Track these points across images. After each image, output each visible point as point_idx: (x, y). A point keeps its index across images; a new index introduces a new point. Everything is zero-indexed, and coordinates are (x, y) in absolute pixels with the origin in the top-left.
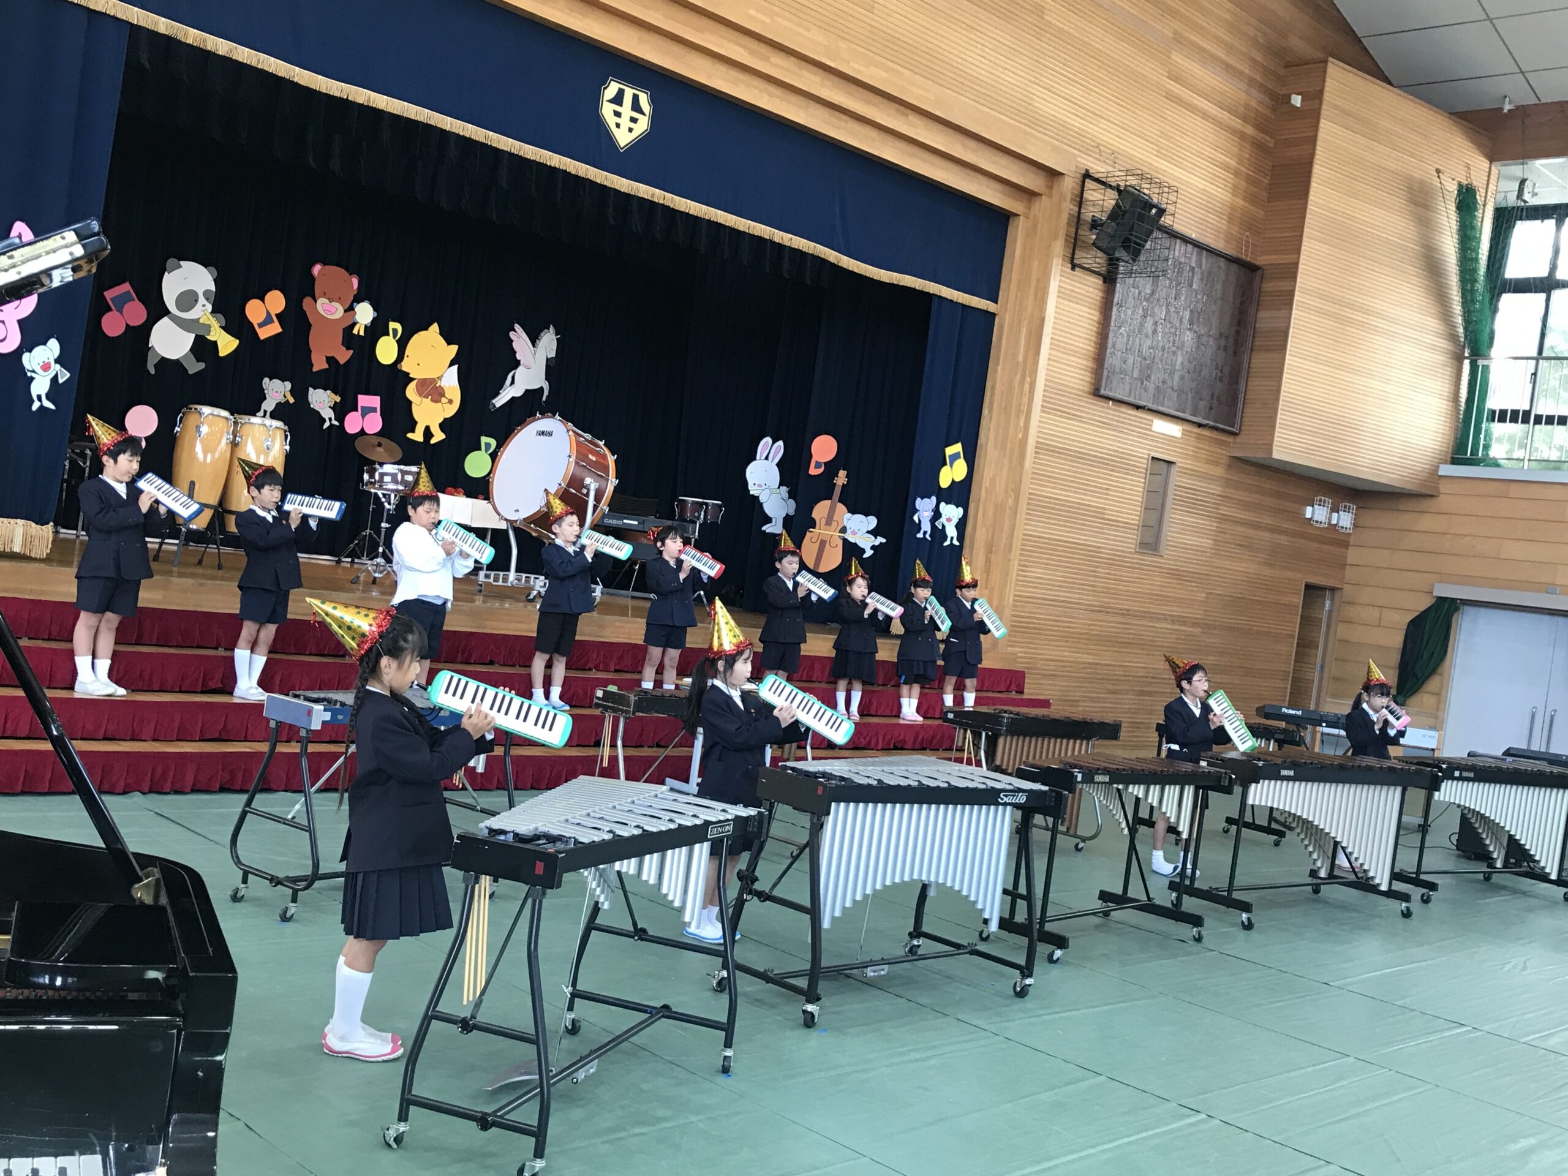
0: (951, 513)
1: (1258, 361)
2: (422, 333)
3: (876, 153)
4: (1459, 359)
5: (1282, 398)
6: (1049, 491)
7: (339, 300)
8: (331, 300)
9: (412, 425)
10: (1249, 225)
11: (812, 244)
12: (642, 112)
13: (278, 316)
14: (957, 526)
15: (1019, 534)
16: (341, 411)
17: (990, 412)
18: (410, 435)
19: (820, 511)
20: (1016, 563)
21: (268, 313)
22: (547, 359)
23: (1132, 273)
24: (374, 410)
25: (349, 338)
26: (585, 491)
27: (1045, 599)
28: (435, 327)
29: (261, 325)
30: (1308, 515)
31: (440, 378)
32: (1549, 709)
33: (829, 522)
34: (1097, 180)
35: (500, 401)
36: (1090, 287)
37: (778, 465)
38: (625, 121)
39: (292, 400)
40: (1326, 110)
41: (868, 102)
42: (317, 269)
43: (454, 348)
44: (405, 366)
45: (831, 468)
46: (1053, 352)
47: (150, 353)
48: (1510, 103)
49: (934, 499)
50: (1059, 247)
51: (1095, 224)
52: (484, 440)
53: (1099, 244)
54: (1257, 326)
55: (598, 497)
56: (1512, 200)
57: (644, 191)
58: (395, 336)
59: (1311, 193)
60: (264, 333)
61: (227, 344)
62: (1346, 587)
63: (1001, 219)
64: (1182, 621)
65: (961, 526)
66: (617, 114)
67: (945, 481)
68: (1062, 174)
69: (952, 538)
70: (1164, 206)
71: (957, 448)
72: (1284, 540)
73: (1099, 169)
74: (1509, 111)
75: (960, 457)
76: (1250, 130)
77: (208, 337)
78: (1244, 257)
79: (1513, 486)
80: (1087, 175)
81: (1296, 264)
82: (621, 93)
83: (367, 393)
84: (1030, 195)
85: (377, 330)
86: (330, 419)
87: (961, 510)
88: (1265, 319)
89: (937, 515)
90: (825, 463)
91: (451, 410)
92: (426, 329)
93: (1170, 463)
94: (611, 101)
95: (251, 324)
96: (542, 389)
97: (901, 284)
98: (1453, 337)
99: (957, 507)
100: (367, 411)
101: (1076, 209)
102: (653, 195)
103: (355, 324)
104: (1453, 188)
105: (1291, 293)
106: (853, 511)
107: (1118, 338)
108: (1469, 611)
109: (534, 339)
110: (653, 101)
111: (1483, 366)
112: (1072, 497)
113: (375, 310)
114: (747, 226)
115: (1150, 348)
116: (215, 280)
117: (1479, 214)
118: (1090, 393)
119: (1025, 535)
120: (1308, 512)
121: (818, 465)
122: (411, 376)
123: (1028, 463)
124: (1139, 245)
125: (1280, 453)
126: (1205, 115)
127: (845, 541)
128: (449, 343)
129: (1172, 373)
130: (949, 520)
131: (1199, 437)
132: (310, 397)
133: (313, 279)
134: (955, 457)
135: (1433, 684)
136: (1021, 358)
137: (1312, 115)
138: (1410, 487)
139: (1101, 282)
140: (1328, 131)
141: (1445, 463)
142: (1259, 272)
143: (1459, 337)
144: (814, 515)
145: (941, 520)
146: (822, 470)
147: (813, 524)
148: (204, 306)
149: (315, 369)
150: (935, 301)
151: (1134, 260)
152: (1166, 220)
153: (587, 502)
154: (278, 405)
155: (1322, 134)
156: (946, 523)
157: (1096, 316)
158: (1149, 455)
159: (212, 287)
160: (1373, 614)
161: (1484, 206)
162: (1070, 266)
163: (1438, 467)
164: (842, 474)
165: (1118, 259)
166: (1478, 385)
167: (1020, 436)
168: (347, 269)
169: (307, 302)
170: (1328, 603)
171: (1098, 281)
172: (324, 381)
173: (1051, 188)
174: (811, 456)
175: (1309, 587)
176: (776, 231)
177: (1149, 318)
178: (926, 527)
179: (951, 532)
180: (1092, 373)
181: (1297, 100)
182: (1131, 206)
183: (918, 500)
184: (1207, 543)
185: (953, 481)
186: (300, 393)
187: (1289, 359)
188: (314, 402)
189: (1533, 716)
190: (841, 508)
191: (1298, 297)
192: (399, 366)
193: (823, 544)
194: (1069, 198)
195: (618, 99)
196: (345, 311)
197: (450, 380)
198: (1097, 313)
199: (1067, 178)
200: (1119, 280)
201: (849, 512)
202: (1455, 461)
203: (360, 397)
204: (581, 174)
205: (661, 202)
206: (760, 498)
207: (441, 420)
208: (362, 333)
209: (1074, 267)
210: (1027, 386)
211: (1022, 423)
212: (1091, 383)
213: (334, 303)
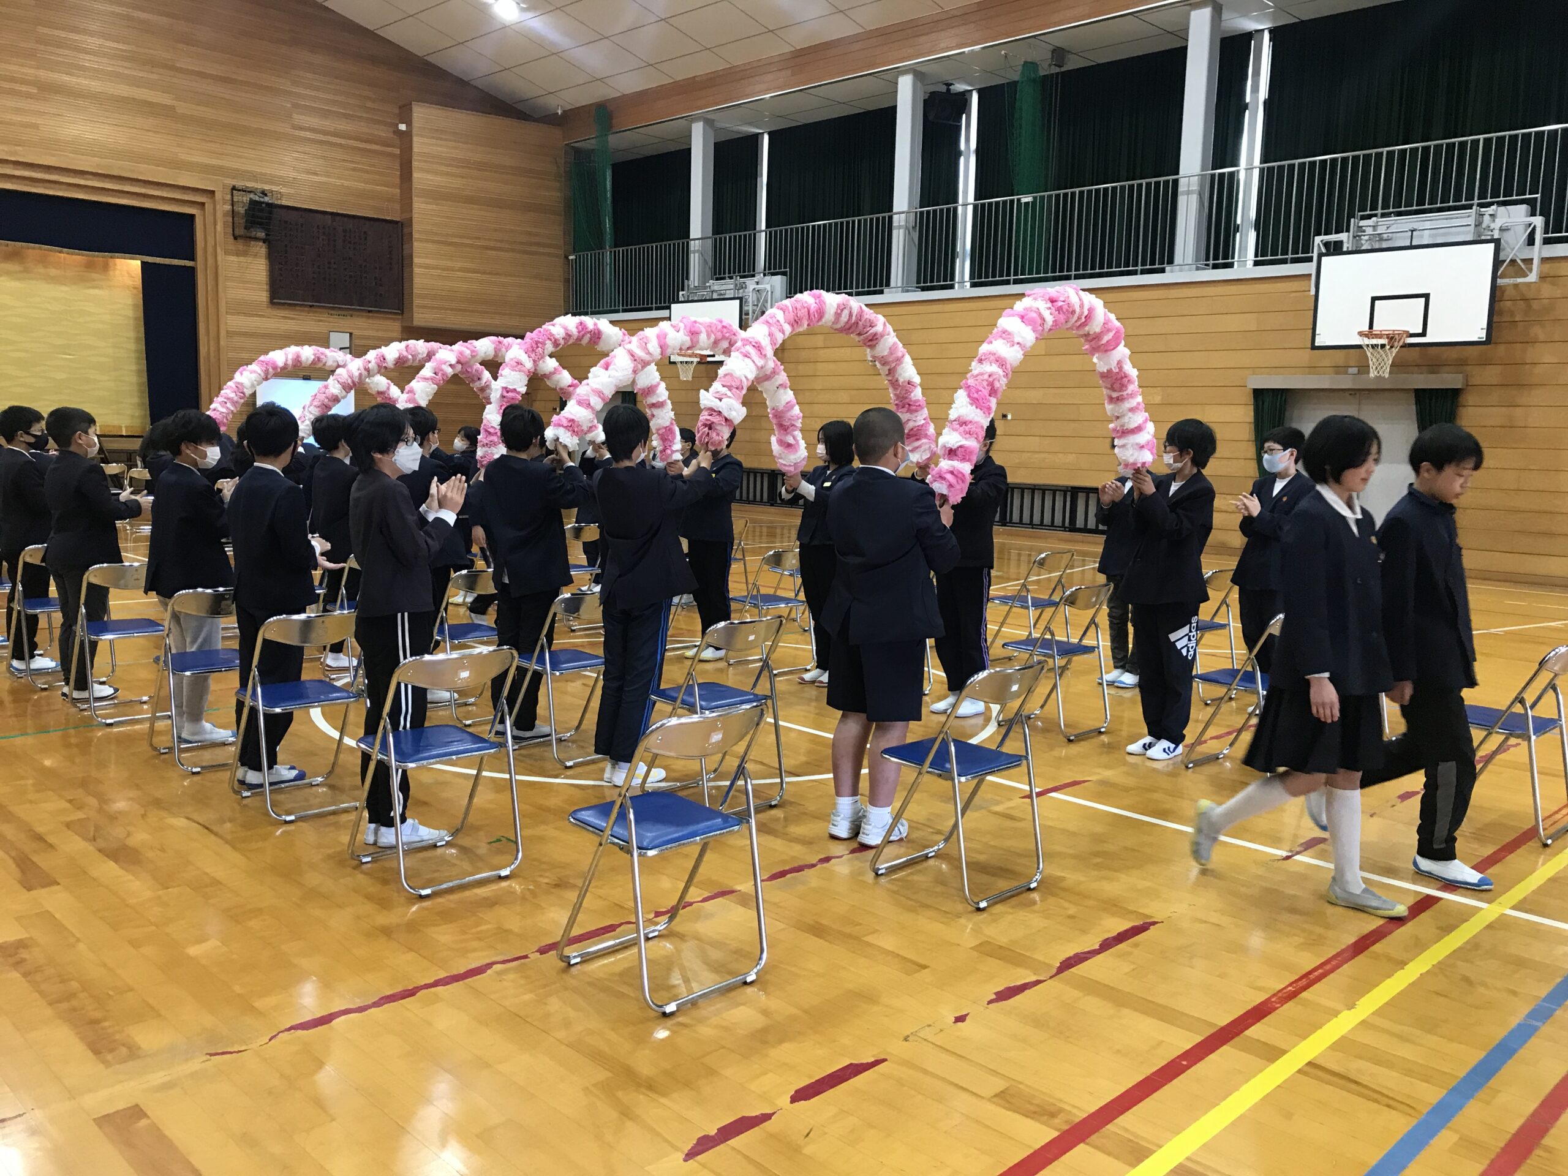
1: (405, 272)
5: (415, 292)
10: (387, 199)
34: (240, 190)
36: (257, 248)
40: (415, 131)
46: (229, 283)
48: (562, 109)
50: (220, 228)
51: (242, 214)
54: (404, 253)
59: (414, 178)
63: (189, 220)
68: (218, 192)
73: (239, 183)
76: (376, 147)
78: (384, 217)
80: (234, 188)
81: (411, 219)
84: (200, 205)
101: (230, 207)
105: (412, 234)
118: (271, 303)
126: (330, 145)
131: (370, 317)
137: (408, 136)
139: (261, 244)
140: (420, 143)
142: (400, 224)
158: (328, 330)
162: (233, 237)
167: (216, 328)
171: (259, 243)
173: (213, 200)
180: (266, 291)
181: (402, 127)
191: (415, 235)
194: (224, 202)
198: (263, 260)
199: (221, 193)
209: (236, 238)
210: (216, 302)
211: (216, 322)
212: (271, 298)
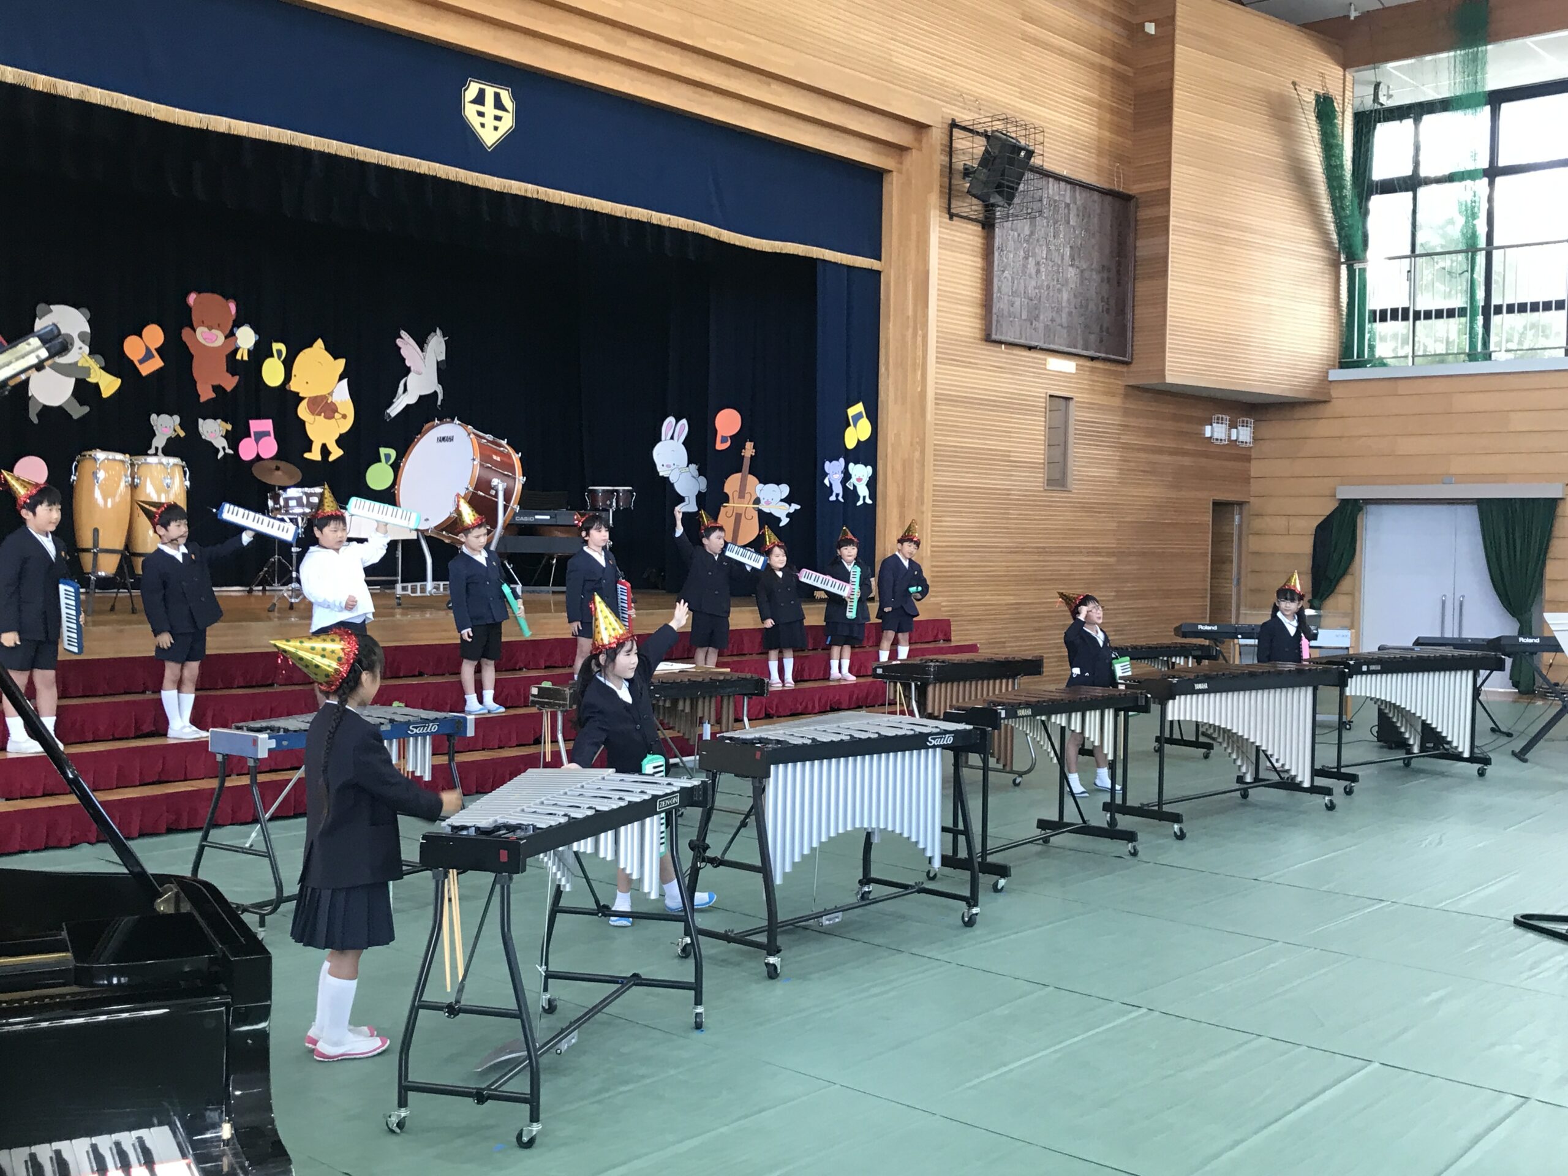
0: (860, 473)
1: (1143, 288)
2: (307, 351)
3: (743, 125)
4: (1335, 265)
5: (1168, 323)
6: (952, 441)
7: (219, 327)
8: (210, 328)
9: (308, 445)
10: (1119, 157)
11: (691, 222)
12: (504, 109)
13: (158, 350)
14: (868, 485)
15: (928, 487)
16: (234, 439)
17: (887, 369)
18: (307, 455)
19: (732, 484)
20: (930, 515)
21: (148, 349)
22: (438, 363)
23: (1008, 217)
24: (267, 434)
25: (233, 364)
26: (493, 492)
27: (962, 547)
28: (319, 344)
29: (141, 362)
30: (1208, 434)
31: (331, 394)
32: (1458, 596)
33: (742, 495)
34: (964, 129)
35: (394, 410)
36: (970, 235)
37: (684, 443)
38: (489, 120)
39: (182, 434)
40: (1179, 34)
41: (728, 76)
42: (192, 298)
43: (342, 362)
44: (294, 386)
45: (738, 440)
46: (941, 303)
47: (30, 402)
48: (1355, 10)
49: (842, 460)
50: (934, 199)
51: (967, 172)
52: (383, 451)
53: (974, 192)
54: (1137, 254)
55: (508, 498)
56: (1369, 104)
57: (516, 187)
58: (279, 358)
59: (1175, 118)
60: (145, 370)
61: (109, 385)
62: (1252, 500)
63: (875, 176)
64: (1096, 552)
65: (872, 484)
66: (481, 114)
67: (850, 442)
68: (929, 126)
69: (864, 498)
70: (1031, 148)
71: (859, 408)
72: (1187, 461)
73: (965, 117)
74: (1356, 18)
75: (862, 417)
76: (1108, 62)
77: (89, 380)
78: (1116, 188)
79: (1400, 382)
80: (954, 125)
81: (1167, 191)
82: (482, 93)
83: (258, 417)
84: (900, 150)
85: (261, 352)
86: (224, 449)
87: (869, 469)
88: (1144, 247)
89: (847, 476)
90: (731, 437)
91: (346, 425)
92: (311, 345)
93: (1067, 399)
94: (474, 102)
95: (132, 362)
96: (435, 393)
97: (784, 252)
98: (1327, 244)
99: (866, 466)
100: (260, 436)
101: (947, 159)
102: (526, 191)
103: (236, 350)
104: (1311, 98)
105: (1166, 219)
106: (764, 481)
107: (1003, 283)
108: (1371, 508)
109: (422, 343)
110: (515, 97)
111: (1359, 269)
112: (978, 444)
113: (256, 332)
114: (623, 211)
115: (1035, 288)
116: (88, 321)
117: (1338, 121)
118: (982, 340)
119: (934, 486)
120: (1208, 431)
121: (724, 439)
122: (301, 395)
123: (929, 417)
124: (1012, 188)
125: (1172, 377)
126: (1061, 52)
127: (760, 512)
128: (335, 358)
129: (1059, 311)
130: (859, 480)
131: (1093, 370)
132: (200, 428)
133: (189, 309)
134: (858, 417)
135: (1345, 584)
136: (910, 313)
137: (1167, 39)
138: (1303, 395)
139: (980, 229)
140: (1185, 55)
141: (1333, 367)
142: (1132, 203)
143: (1332, 243)
144: (726, 490)
145: (851, 481)
146: (728, 444)
147: (726, 499)
148: (80, 348)
149: (202, 400)
150: (819, 264)
151: (1009, 205)
152: (1036, 161)
153: (497, 503)
154: (169, 440)
155: (1178, 60)
156: (856, 483)
157: (978, 262)
158: (1046, 393)
159: (87, 329)
160: (1279, 523)
161: (1343, 113)
162: (948, 216)
163: (1327, 373)
164: (749, 445)
165: (993, 205)
166: (1357, 288)
167: (919, 389)
168: (223, 296)
169: (186, 333)
170: (1237, 518)
171: (977, 228)
172: (212, 411)
173: (920, 141)
174: (716, 431)
175: (1216, 504)
176: (654, 213)
177: (1030, 259)
178: (838, 489)
179: (863, 491)
180: (982, 319)
181: (1150, 28)
182: (1000, 152)
183: (827, 464)
184: (1111, 473)
185: (859, 441)
186: (190, 425)
187: (1171, 284)
188: (205, 433)
189: (1444, 603)
190: (751, 479)
191: (1173, 222)
192: (287, 387)
193: (738, 518)
194: (939, 148)
195: (480, 99)
196: (226, 337)
197: (341, 395)
198: (979, 260)
199: (934, 129)
200: (997, 225)
201: (760, 482)
202: (1343, 365)
203: (251, 422)
204: (452, 178)
205: (535, 196)
206: (671, 479)
207: (337, 436)
208: (246, 358)
209: (951, 218)
210: (919, 339)
211: (919, 377)
212: (981, 329)
213: (214, 331)
